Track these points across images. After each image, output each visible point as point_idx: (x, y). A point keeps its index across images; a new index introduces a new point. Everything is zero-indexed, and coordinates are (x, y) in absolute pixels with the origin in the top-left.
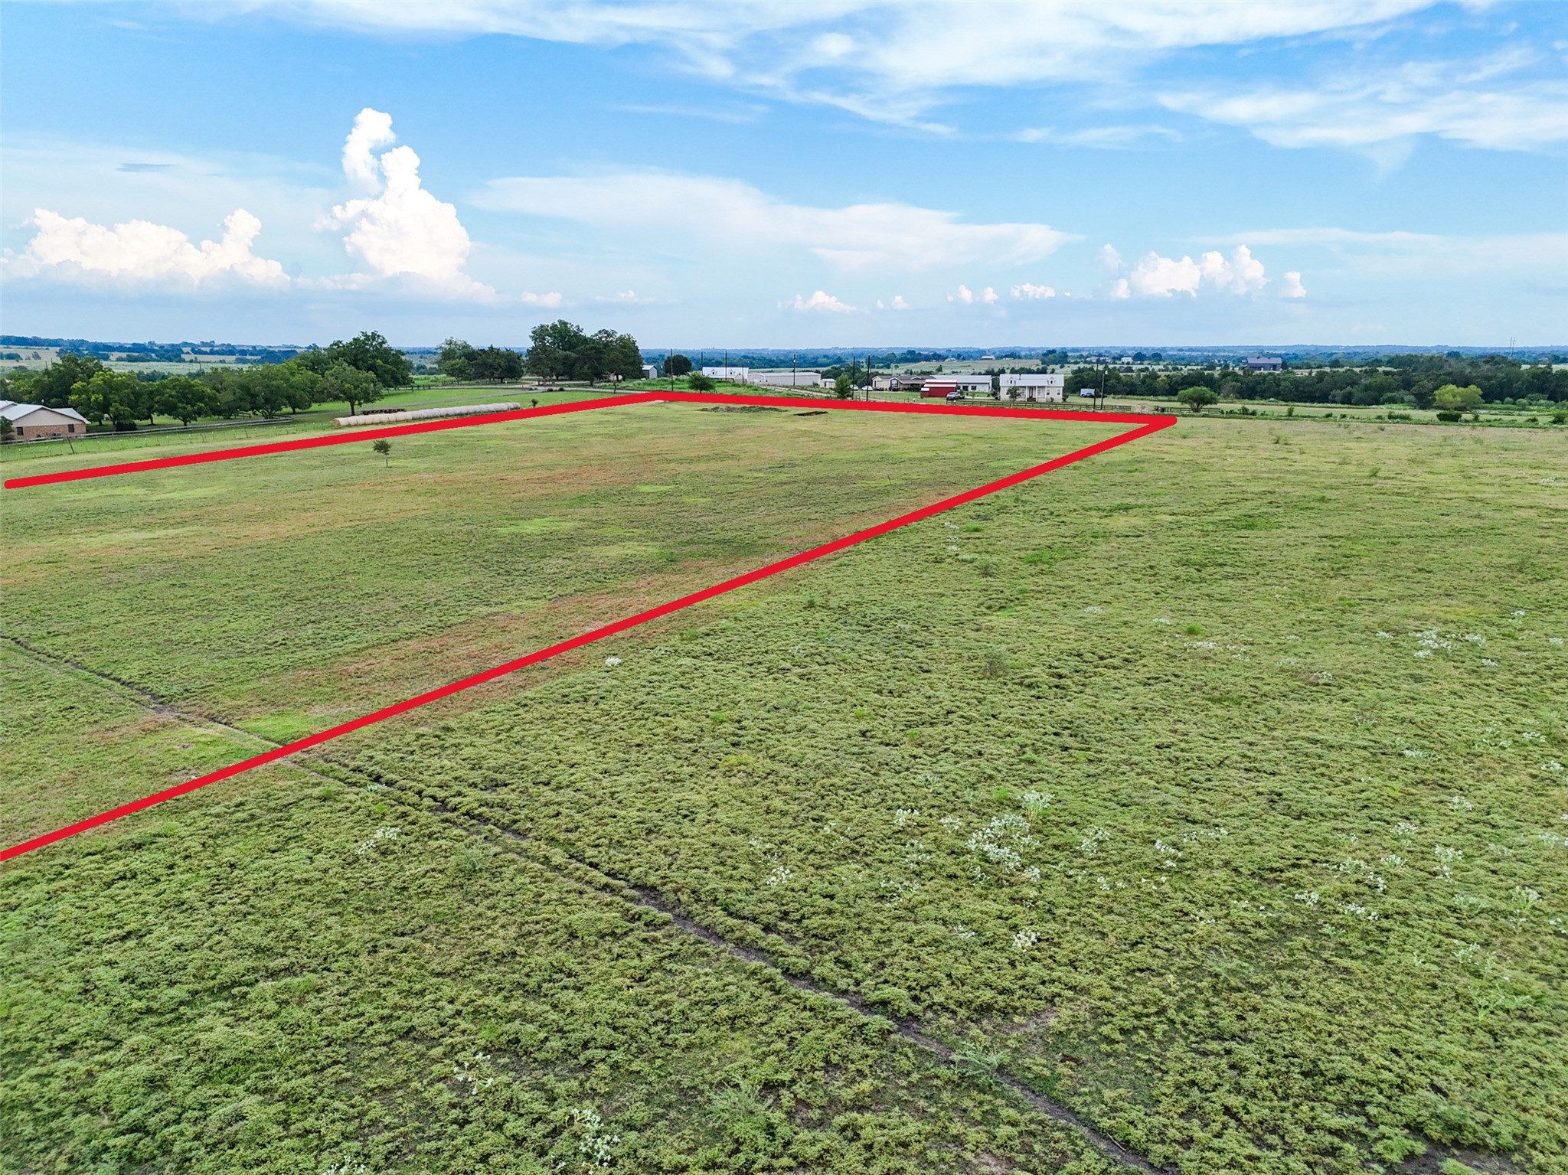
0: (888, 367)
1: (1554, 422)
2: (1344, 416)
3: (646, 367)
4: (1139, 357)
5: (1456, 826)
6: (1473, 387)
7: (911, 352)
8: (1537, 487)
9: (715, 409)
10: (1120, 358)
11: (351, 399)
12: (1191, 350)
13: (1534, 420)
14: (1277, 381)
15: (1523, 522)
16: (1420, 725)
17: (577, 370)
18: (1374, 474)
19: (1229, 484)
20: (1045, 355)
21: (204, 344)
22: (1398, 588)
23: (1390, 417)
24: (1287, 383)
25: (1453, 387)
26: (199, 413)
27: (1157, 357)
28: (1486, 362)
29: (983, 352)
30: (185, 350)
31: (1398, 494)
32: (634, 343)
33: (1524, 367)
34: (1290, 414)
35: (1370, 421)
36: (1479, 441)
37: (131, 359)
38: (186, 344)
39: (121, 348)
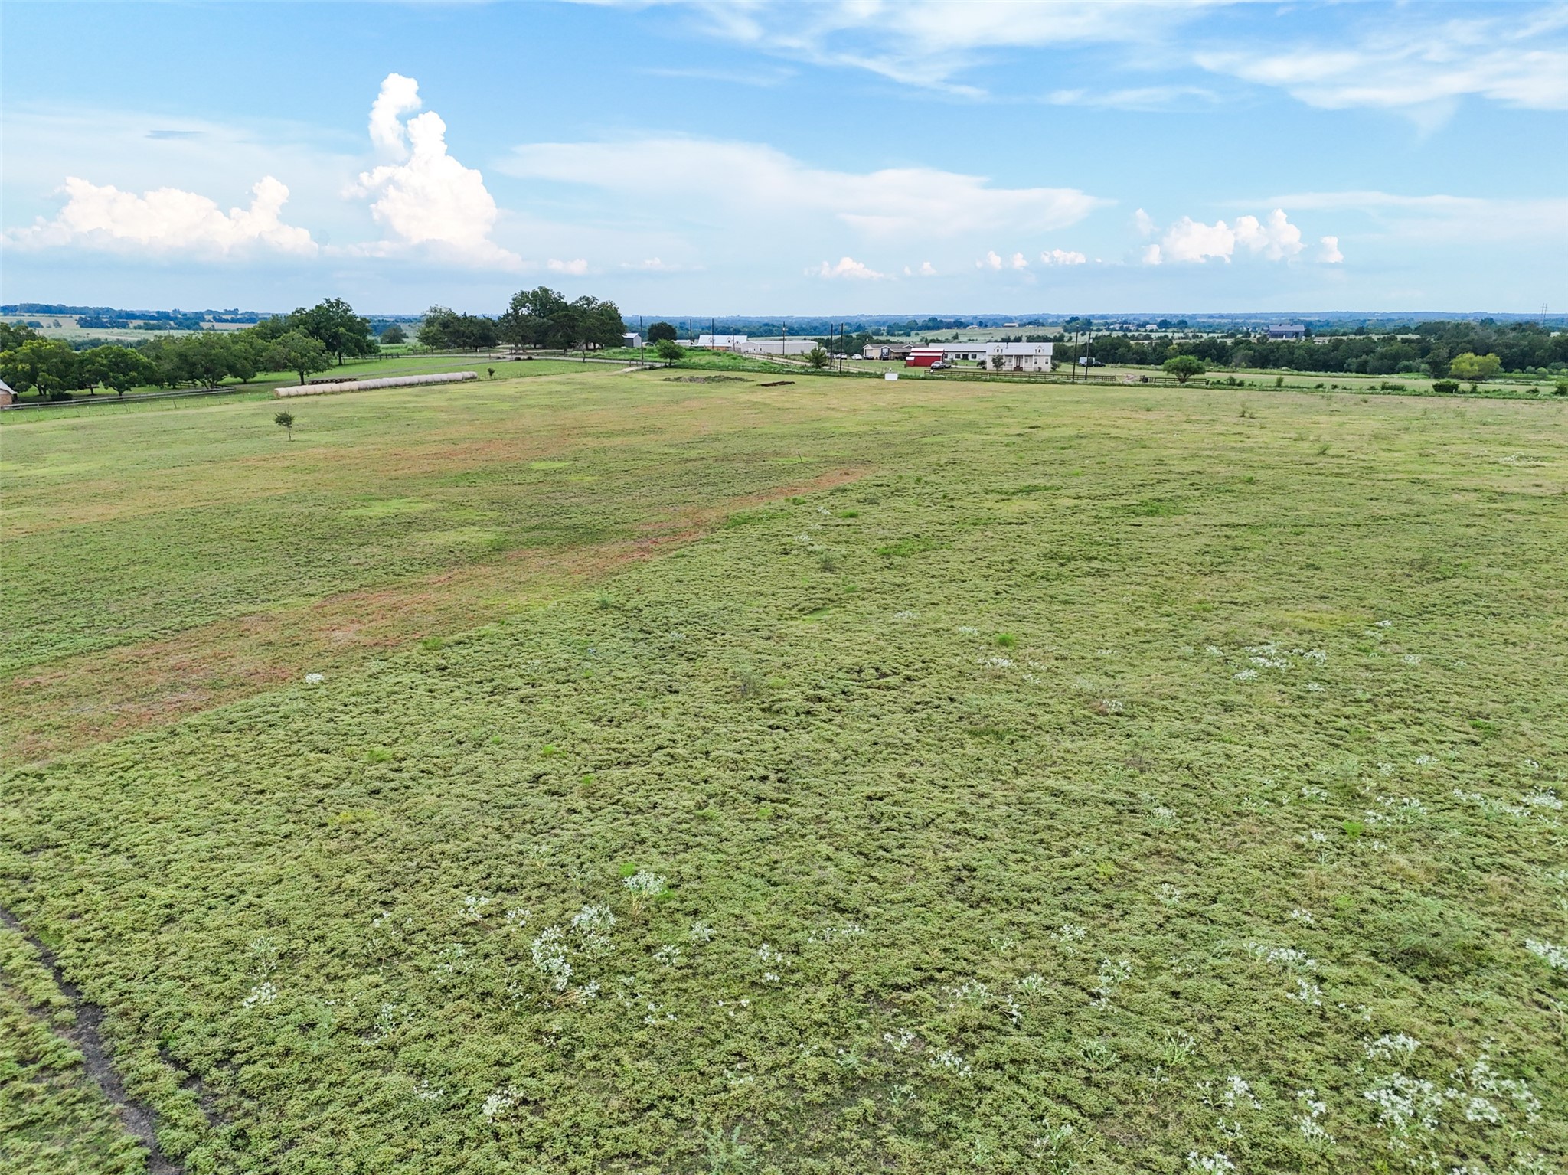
0: (908, 335)
1: (1556, 393)
2: (1335, 387)
3: (629, 335)
4: (1164, 324)
5: (1162, 920)
6: (1491, 356)
7: (933, 320)
8: (1495, 467)
9: (678, 379)
10: (1144, 325)
11: (301, 369)
12: (1222, 317)
13: (1535, 391)
14: (1291, 349)
15: (1453, 509)
16: (1196, 771)
17: (550, 339)
18: (1323, 453)
19: (1161, 463)
20: (1068, 322)
21: (227, 312)
22: (1272, 590)
23: (1384, 388)
24: (1302, 352)
25: (1470, 355)
26: (133, 383)
27: (1182, 324)
28: (1514, 329)
29: (1010, 320)
30: (208, 317)
31: (1338, 475)
32: (616, 310)
33: (1554, 334)
34: (1279, 383)
35: (1360, 391)
36: (1460, 414)
37: (148, 327)
38: (209, 312)
39: (142, 316)
